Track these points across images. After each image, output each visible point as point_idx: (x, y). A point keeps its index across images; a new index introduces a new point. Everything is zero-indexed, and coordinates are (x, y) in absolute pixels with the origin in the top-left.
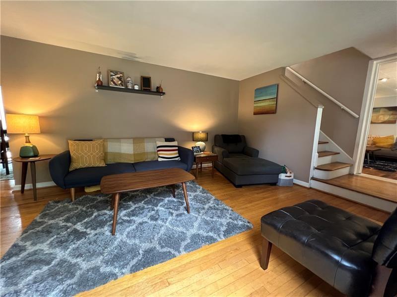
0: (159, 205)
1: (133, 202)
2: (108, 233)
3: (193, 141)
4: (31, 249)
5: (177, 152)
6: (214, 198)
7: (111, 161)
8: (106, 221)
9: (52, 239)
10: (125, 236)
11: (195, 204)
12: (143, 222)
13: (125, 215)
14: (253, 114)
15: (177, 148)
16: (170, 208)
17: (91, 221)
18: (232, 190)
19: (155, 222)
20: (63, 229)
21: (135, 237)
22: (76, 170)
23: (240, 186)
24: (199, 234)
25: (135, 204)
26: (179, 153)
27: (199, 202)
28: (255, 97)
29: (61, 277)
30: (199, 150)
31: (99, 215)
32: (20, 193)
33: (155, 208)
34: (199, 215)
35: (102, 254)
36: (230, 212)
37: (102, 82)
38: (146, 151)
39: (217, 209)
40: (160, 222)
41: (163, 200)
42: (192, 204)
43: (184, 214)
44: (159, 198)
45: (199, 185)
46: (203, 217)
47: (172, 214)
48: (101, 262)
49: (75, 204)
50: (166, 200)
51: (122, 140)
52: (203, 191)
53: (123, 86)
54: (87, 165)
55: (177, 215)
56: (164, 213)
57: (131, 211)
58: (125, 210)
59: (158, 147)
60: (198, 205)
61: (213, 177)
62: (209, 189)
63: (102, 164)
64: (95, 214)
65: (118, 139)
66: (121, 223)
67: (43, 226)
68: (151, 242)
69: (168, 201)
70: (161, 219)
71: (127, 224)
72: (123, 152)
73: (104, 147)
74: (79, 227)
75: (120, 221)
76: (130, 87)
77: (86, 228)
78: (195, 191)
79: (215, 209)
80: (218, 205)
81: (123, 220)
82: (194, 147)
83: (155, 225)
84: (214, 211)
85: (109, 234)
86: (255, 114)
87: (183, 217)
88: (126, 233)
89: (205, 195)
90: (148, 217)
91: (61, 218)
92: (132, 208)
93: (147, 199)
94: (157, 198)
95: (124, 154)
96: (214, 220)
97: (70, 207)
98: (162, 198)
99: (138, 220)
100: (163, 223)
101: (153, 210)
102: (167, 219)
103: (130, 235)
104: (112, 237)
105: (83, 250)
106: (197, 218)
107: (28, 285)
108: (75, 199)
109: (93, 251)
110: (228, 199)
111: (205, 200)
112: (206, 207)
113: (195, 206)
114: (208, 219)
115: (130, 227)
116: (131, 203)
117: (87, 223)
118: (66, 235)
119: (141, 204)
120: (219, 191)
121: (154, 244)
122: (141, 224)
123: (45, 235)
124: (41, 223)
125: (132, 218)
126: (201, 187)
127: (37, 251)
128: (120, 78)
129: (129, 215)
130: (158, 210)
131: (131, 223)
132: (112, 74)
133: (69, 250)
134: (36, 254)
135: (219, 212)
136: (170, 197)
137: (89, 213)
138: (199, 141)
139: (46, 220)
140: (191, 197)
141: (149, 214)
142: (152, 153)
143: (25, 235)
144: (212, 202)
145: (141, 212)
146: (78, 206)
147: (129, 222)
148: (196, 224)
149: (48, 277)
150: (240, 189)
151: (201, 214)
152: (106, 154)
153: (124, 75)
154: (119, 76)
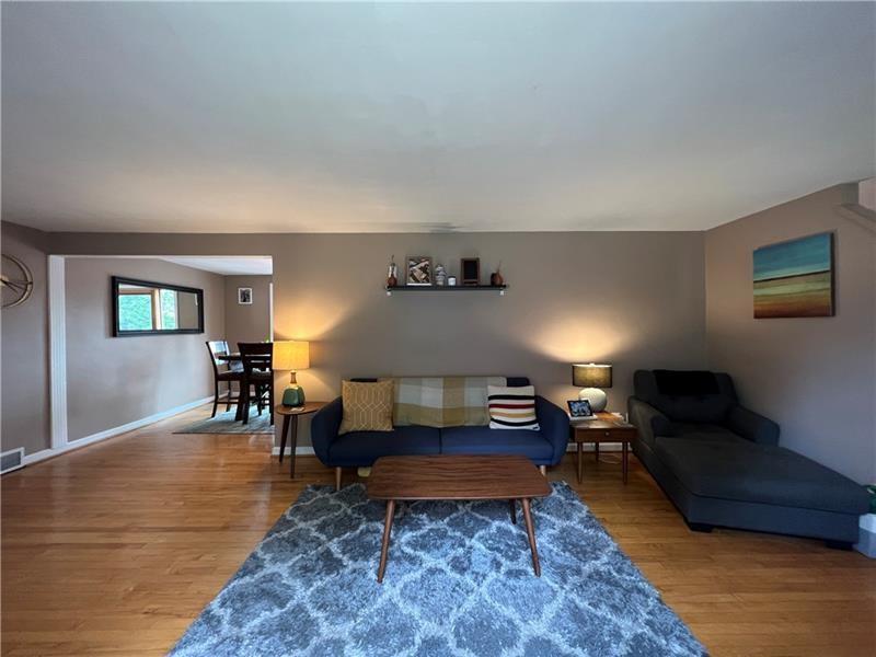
0: (477, 536)
1: (428, 516)
2: (372, 575)
3: (574, 384)
4: (269, 569)
5: (531, 410)
6: (613, 546)
7: (402, 421)
8: (375, 548)
9: (297, 558)
10: (399, 592)
11: (557, 554)
12: (437, 569)
13: (408, 544)
14: (752, 315)
15: (532, 402)
16: (498, 549)
17: (353, 540)
18: (676, 536)
19: (458, 576)
20: (313, 545)
21: (414, 599)
22: (348, 433)
23: (704, 528)
24: (549, 641)
25: (431, 521)
26: (537, 413)
27: (569, 551)
28: (756, 271)
29: (291, 638)
30: (585, 408)
31: (368, 531)
32: (277, 461)
33: (467, 543)
34: (562, 588)
35: (355, 616)
36: (651, 602)
37: (395, 280)
38: (466, 405)
39: (616, 584)
40: (468, 579)
41: (487, 523)
42: (551, 551)
43: (526, 573)
44: (481, 517)
45: (582, 500)
46: (571, 596)
47: (498, 565)
48: (350, 633)
49: (339, 497)
50: (496, 524)
51: (425, 381)
52: (588, 522)
53: (428, 282)
54: (363, 427)
55: (510, 573)
56: (483, 559)
57: (421, 536)
58: (411, 530)
59: (491, 398)
60: (567, 558)
61: (625, 484)
62: (607, 517)
63: (387, 428)
64: (362, 527)
65: (418, 378)
66: (398, 560)
67: (290, 531)
68: (441, 624)
69: (499, 528)
70: (473, 573)
71: (407, 565)
72: (423, 404)
73: (393, 393)
74: (334, 547)
75: (397, 554)
76: (441, 283)
77: (344, 553)
78: (568, 517)
79: (608, 582)
80: (619, 571)
81: (402, 552)
82: (575, 402)
83: (458, 585)
84: (605, 588)
85: (374, 577)
86: (758, 316)
87: (522, 582)
88: (400, 585)
89: (591, 532)
90: (449, 557)
91: (315, 522)
92: (424, 530)
93: (455, 515)
94: (477, 515)
95: (426, 408)
96: (599, 613)
97: (332, 502)
98: (487, 519)
99: (429, 560)
100: (475, 585)
101: (463, 546)
102: (484, 576)
103: (408, 592)
104: (378, 585)
105: (330, 597)
106: (554, 593)
107: (251, 633)
108: (341, 488)
109: (343, 605)
110: (654, 560)
111: (589, 549)
112: (587, 568)
113: (559, 560)
114: (584, 605)
115: (412, 574)
116: (424, 516)
117: (346, 542)
118: (314, 558)
119: (442, 524)
120: (635, 529)
121: (446, 631)
122: (432, 571)
123: (289, 549)
124: (289, 524)
125: (418, 553)
126: (586, 508)
127: (274, 574)
128: (424, 269)
129: (414, 544)
130: (471, 548)
131: (415, 564)
132: (412, 263)
133: (312, 589)
134: (271, 580)
135: (618, 594)
136: (503, 518)
137: (354, 523)
138: (589, 387)
139: (296, 520)
140: (551, 531)
141: (452, 553)
142: (477, 409)
143: (268, 539)
144: (605, 559)
145: (439, 542)
146: (343, 505)
147: (412, 560)
148: (549, 611)
149: (276, 631)
150: (704, 537)
151: (567, 587)
152: (395, 406)
153: (431, 263)
154: (422, 265)
